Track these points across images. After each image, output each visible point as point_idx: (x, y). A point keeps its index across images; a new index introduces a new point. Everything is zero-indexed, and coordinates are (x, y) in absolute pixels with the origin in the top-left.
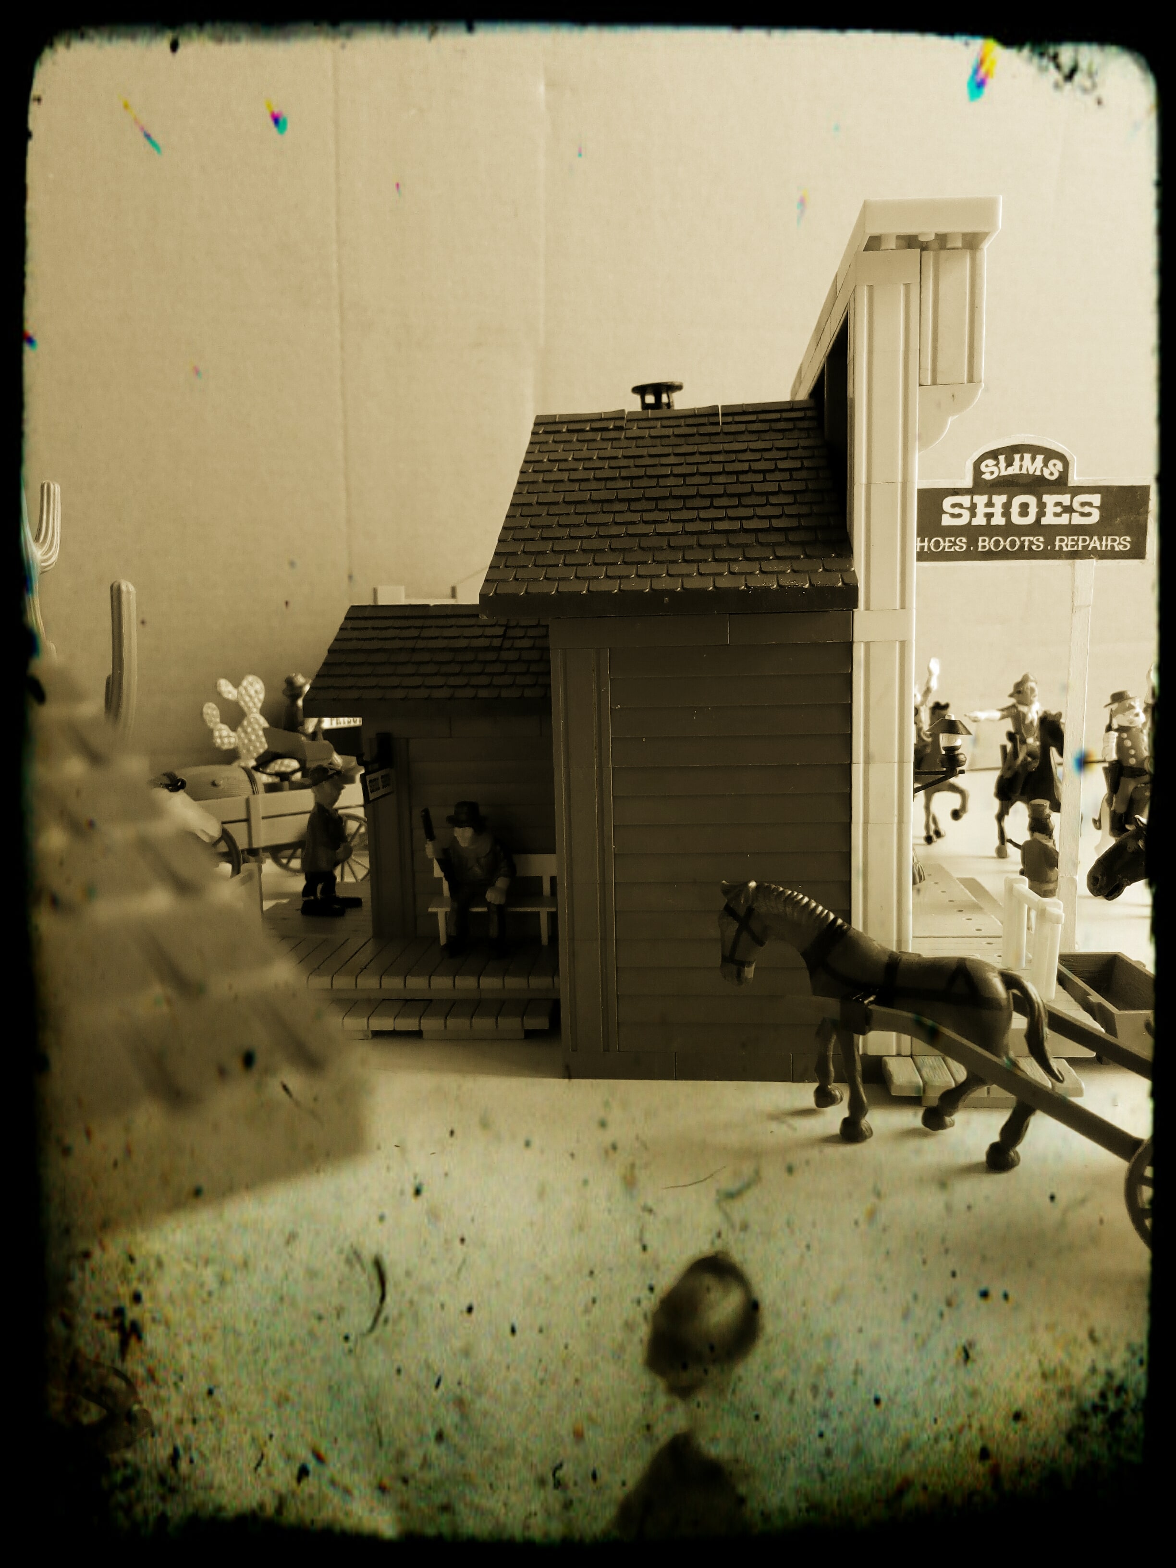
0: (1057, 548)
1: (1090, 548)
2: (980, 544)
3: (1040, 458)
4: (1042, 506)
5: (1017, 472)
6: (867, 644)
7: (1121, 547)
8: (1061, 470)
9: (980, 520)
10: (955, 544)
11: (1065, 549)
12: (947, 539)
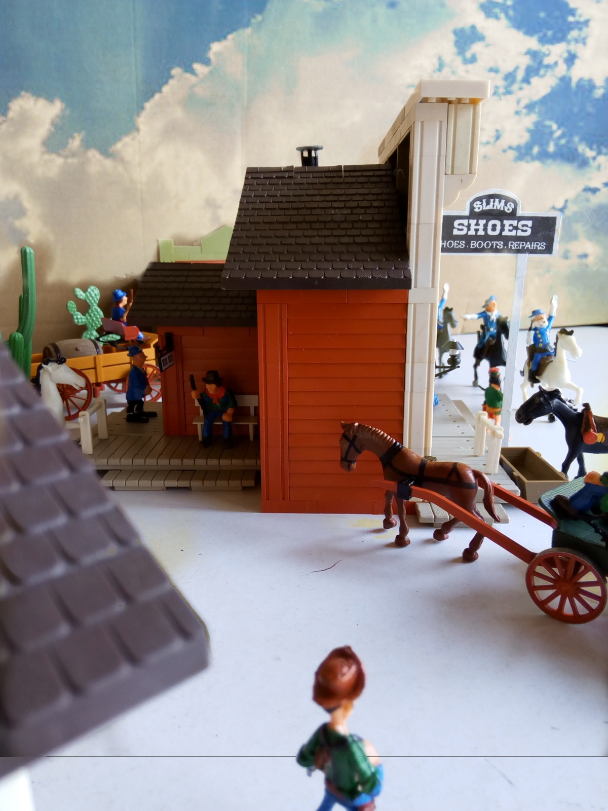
0: (509, 248)
1: (525, 248)
2: (472, 244)
3: (503, 201)
4: (503, 226)
5: (491, 208)
6: (415, 305)
7: (541, 248)
8: (513, 208)
9: (472, 232)
10: (459, 244)
11: (513, 248)
12: (456, 242)
